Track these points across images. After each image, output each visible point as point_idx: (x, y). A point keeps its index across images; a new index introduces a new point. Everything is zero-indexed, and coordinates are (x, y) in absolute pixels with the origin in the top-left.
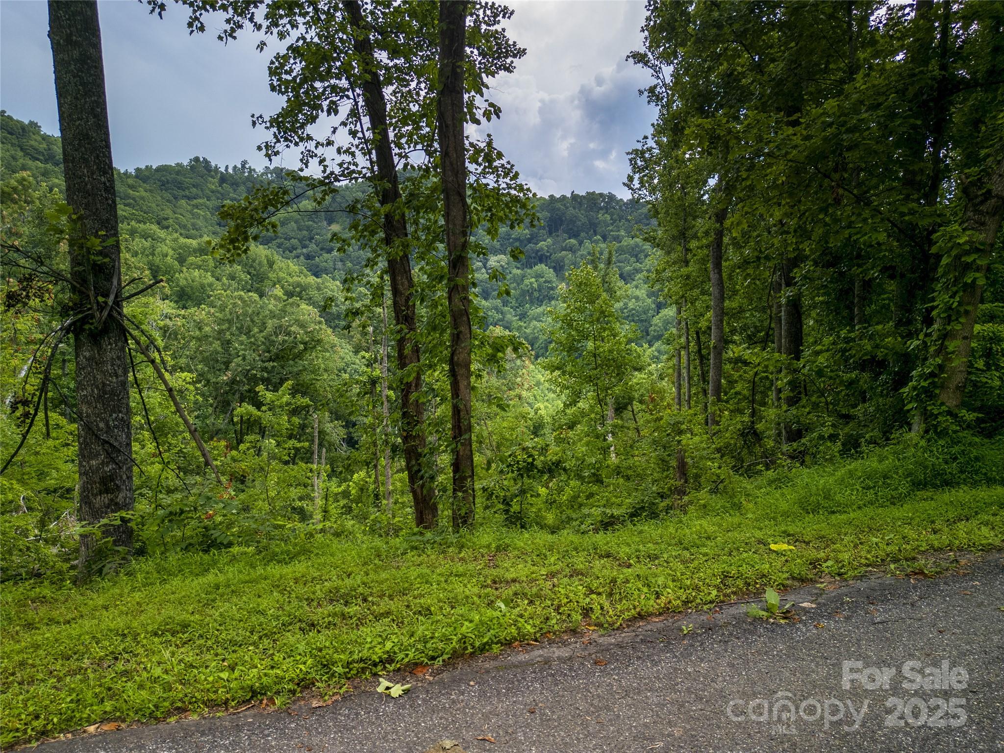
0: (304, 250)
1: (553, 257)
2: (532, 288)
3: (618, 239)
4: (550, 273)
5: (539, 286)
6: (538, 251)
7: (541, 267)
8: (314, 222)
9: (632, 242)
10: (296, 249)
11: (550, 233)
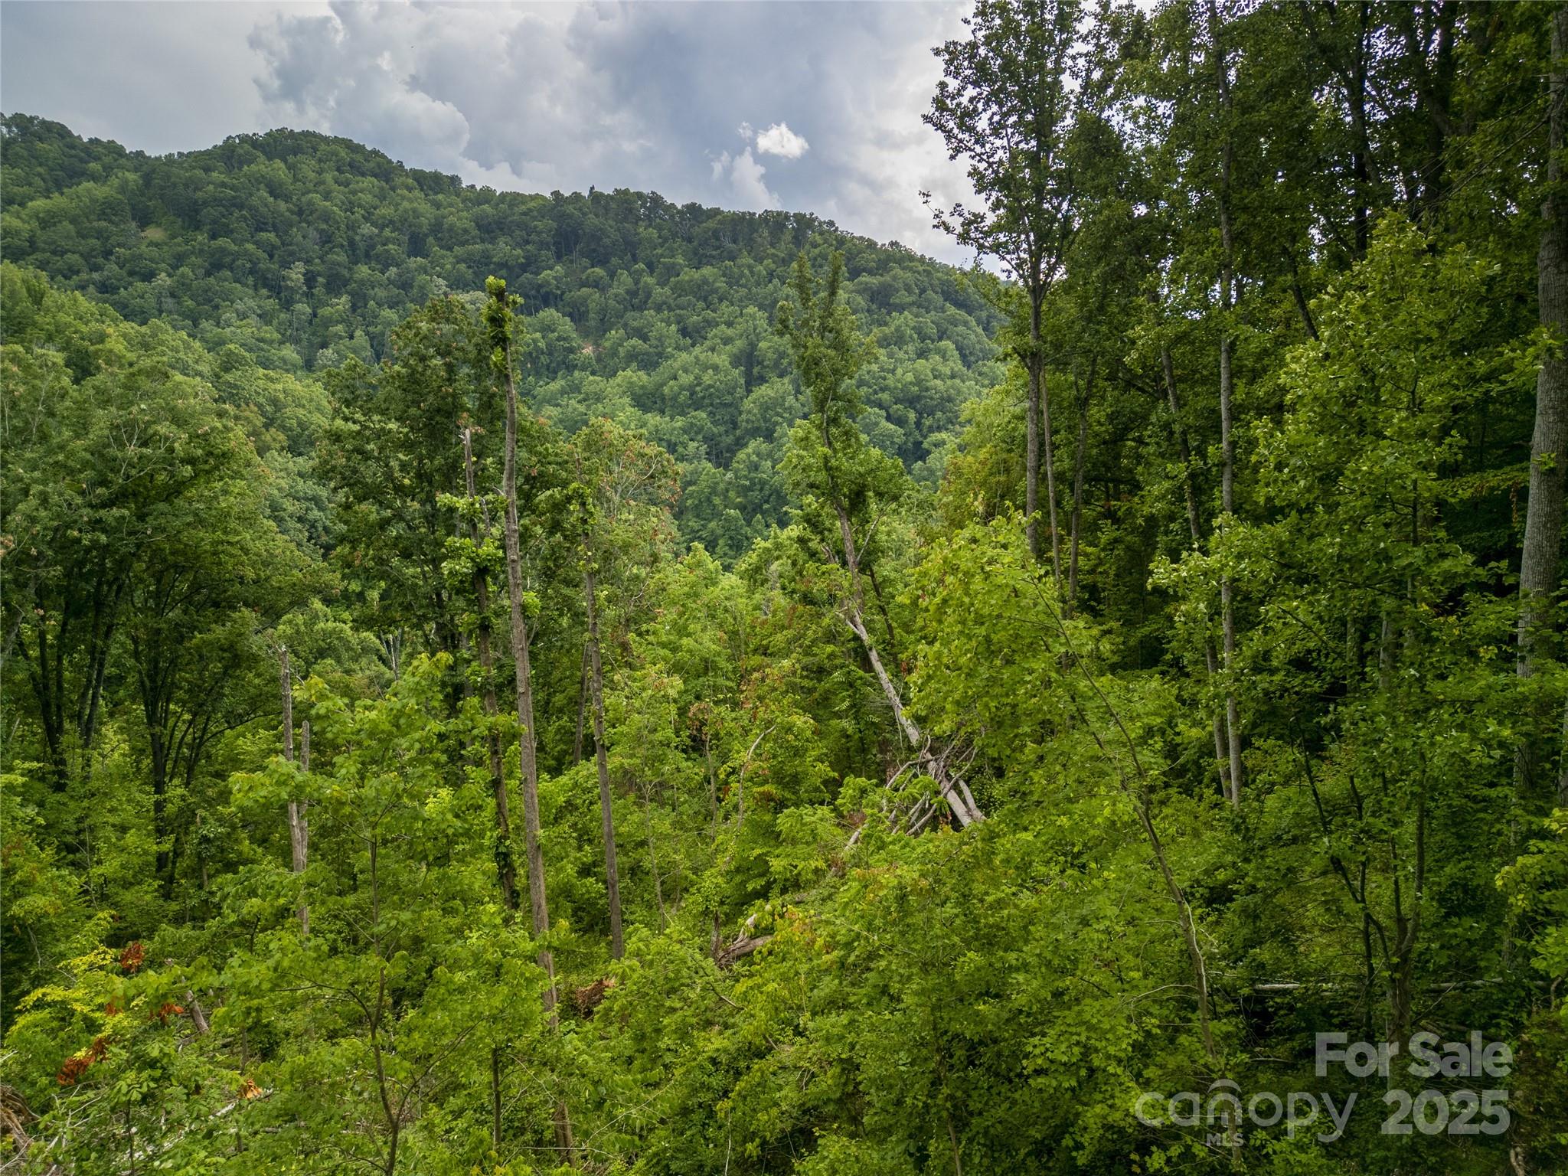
0: (95, 276)
1: (567, 296)
2: (537, 348)
3: (672, 270)
4: (566, 326)
5: (548, 345)
6: (540, 286)
7: (550, 314)
8: (111, 222)
9: (696, 275)
10: (78, 272)
11: (559, 257)
